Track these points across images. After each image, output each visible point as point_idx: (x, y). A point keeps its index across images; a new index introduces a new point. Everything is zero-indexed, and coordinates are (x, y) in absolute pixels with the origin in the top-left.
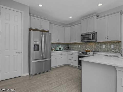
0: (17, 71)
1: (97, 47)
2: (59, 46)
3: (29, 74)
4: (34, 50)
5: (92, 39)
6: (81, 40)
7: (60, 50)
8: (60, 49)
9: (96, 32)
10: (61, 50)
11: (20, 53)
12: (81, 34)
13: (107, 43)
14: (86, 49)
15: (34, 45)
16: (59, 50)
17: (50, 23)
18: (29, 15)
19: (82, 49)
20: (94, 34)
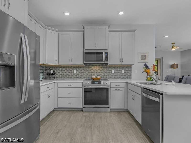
1: (104, 73)
13: (117, 67)
19: (80, 75)
20: (106, 53)
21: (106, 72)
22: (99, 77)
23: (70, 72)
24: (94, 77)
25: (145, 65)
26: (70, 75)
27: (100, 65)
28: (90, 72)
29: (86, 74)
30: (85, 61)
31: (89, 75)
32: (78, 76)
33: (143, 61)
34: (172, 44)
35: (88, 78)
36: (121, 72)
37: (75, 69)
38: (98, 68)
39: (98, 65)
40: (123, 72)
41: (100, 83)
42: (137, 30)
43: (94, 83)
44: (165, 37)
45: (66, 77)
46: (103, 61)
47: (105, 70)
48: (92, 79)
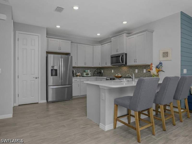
0: (33, 97)
2: (86, 71)
3: (46, 102)
4: (52, 75)
5: (121, 62)
6: (111, 63)
7: (87, 76)
8: (87, 74)
9: (126, 54)
10: (89, 75)
11: (37, 78)
12: (111, 56)
13: (139, 67)
14: (117, 75)
15: (52, 70)
16: (85, 75)
17: (72, 42)
18: (46, 37)
19: (115, 74)
26: (110, 73)
28: (121, 71)
33: (165, 59)
36: (143, 71)
38: (126, 68)
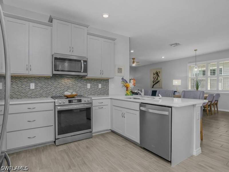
13: (93, 81)
19: (41, 92)
20: (85, 61)
21: (80, 87)
22: (74, 93)
23: (24, 86)
24: (67, 93)
25: (123, 79)
26: (24, 91)
27: (71, 77)
28: (58, 86)
29: (52, 90)
30: (55, 70)
31: (56, 91)
32: (37, 93)
33: (120, 74)
34: (133, 59)
35: (54, 95)
36: (98, 86)
37: (32, 82)
38: (69, 80)
39: (70, 77)
40: (100, 86)
41: (80, 101)
42: (116, 40)
43: (73, 103)
44: (131, 51)
45: (15, 96)
46: (81, 72)
47: (79, 85)
48: (65, 96)
